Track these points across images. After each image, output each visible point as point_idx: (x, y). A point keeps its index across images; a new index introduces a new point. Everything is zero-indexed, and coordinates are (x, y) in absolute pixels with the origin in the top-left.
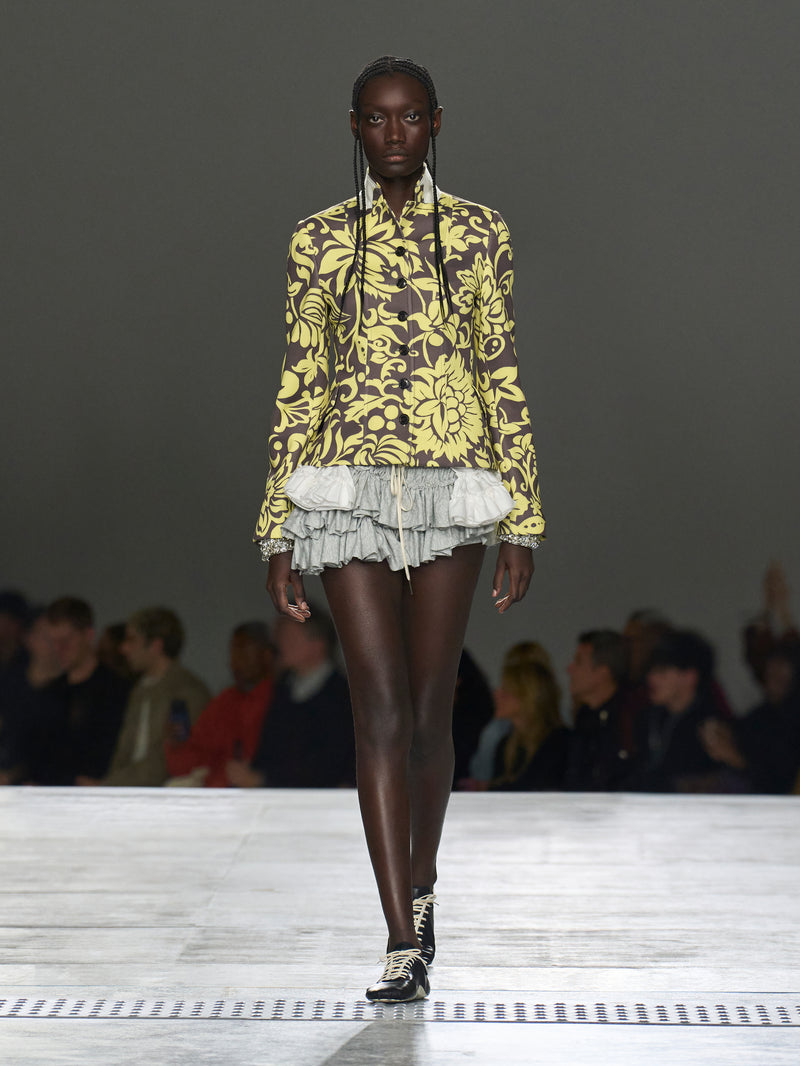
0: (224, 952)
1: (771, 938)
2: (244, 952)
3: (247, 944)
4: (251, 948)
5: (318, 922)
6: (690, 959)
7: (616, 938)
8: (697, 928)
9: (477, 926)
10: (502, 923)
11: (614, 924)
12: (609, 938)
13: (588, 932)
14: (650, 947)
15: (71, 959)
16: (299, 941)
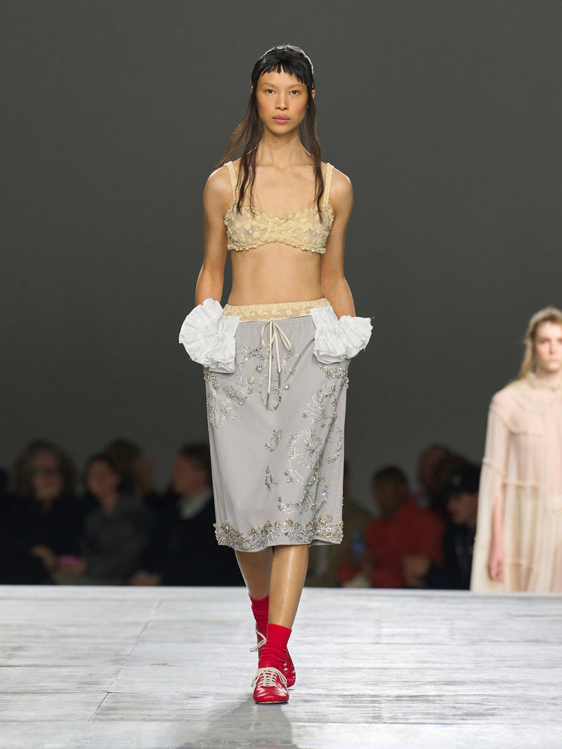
0: (130, 712)
1: (553, 701)
2: (144, 712)
3: (147, 707)
4: (150, 709)
5: (202, 689)
6: (490, 717)
7: (433, 702)
8: (495, 693)
9: (325, 692)
10: (344, 690)
11: (431, 691)
12: (428, 701)
13: (411, 696)
14: (459, 708)
15: (11, 719)
16: (187, 704)
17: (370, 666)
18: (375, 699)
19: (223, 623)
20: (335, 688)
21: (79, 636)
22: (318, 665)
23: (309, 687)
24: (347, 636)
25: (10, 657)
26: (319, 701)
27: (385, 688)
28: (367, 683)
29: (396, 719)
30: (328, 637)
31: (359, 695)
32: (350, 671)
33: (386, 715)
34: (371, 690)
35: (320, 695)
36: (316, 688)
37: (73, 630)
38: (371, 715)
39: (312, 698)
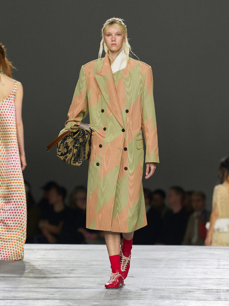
17: (216, 277)
18: (218, 291)
19: (155, 260)
20: (202, 286)
21: (97, 265)
22: (195, 277)
23: (191, 286)
24: (206, 265)
25: (70, 273)
26: (194, 292)
27: (222, 286)
28: (215, 285)
29: (227, 299)
30: (199, 266)
31: (211, 289)
32: (208, 280)
33: (223, 297)
34: (216, 287)
35: (195, 289)
36: (194, 286)
37: (95, 263)
38: (217, 297)
39: (192, 290)
